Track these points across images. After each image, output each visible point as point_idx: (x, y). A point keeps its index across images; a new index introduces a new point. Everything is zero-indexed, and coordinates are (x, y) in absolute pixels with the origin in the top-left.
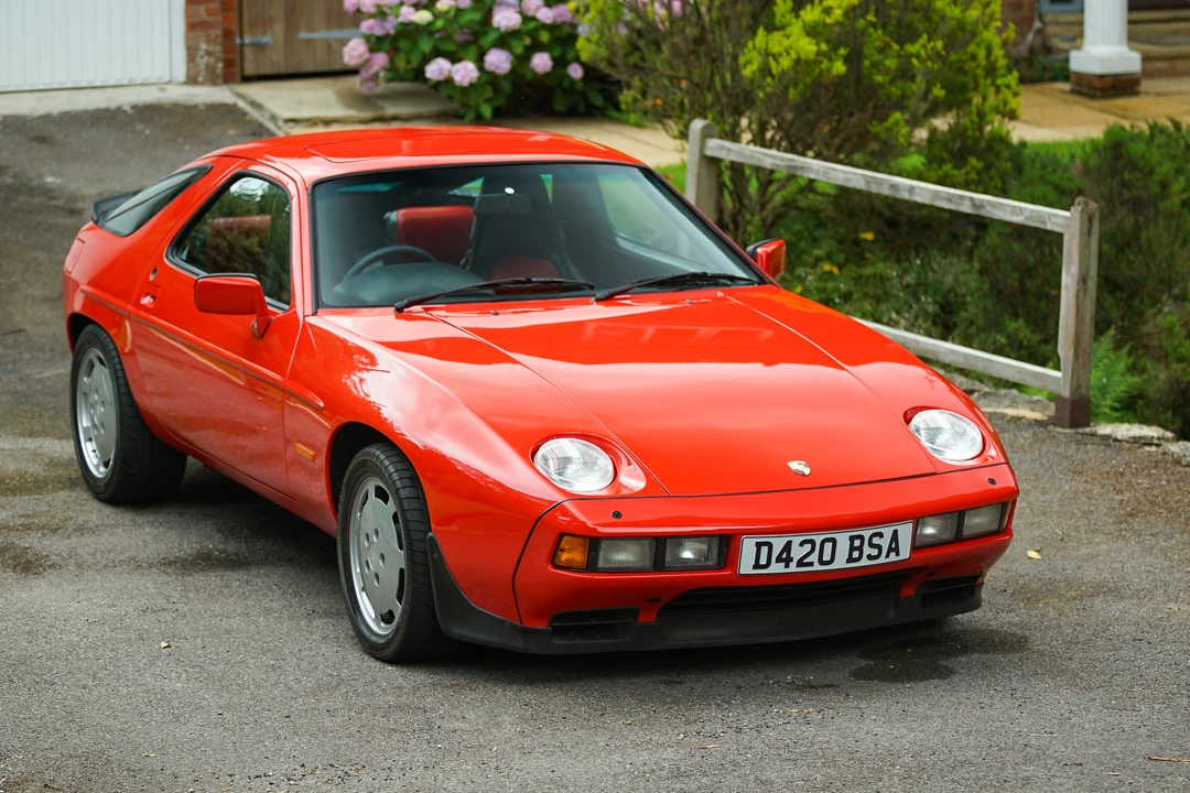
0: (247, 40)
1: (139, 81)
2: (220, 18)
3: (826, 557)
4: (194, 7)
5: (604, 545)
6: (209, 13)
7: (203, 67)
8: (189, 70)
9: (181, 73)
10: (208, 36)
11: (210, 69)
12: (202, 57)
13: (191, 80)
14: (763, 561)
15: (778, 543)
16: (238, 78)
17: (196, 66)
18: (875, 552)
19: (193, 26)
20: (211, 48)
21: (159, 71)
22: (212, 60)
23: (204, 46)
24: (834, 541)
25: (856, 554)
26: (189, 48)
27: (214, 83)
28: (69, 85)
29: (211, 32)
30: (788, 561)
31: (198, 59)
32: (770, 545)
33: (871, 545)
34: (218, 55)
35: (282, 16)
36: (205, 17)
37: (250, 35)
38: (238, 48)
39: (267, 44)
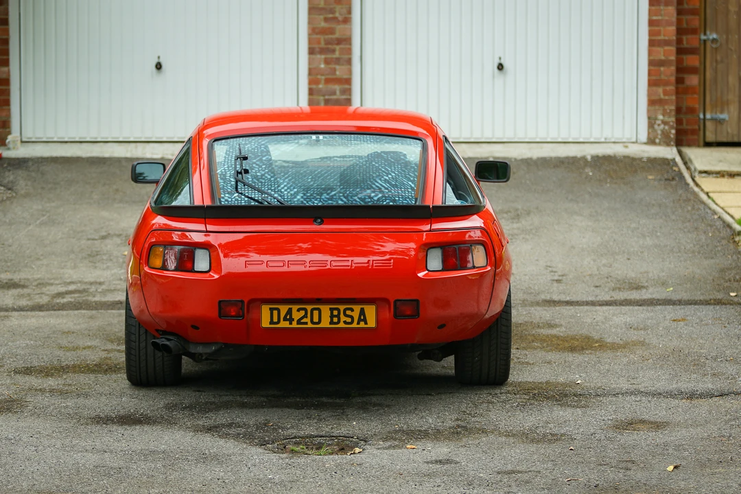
0: (708, 116)
1: (613, 140)
2: (674, 97)
4: (654, 88)
6: (665, 93)
7: (659, 132)
8: (649, 133)
9: (643, 136)
10: (664, 110)
11: (665, 135)
12: (659, 125)
13: (651, 141)
16: (702, 143)
17: (655, 131)
19: (652, 102)
20: (667, 119)
21: (629, 134)
22: (667, 127)
23: (661, 117)
26: (649, 118)
27: (668, 145)
28: (560, 140)
29: (666, 107)
31: (656, 127)
34: (671, 124)
35: (737, 99)
36: (662, 96)
37: (712, 112)
38: (702, 122)
39: (724, 120)
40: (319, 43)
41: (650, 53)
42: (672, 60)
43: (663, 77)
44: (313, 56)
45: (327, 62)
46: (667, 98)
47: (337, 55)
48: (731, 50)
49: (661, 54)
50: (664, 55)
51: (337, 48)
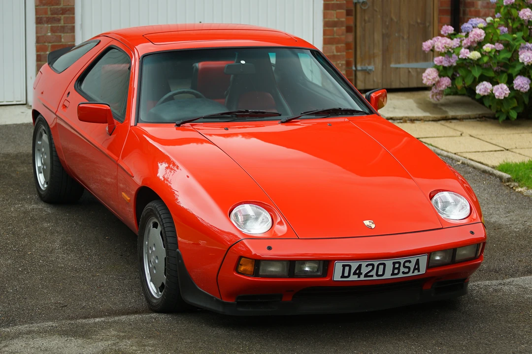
0: (359, 68)
2: (344, 53)
3: (380, 273)
4: (329, 46)
5: (262, 263)
6: (338, 50)
14: (346, 274)
15: (354, 265)
18: (406, 270)
24: (384, 265)
25: (396, 271)
29: (339, 62)
30: (359, 274)
32: (350, 266)
33: (405, 267)
35: (380, 53)
36: (335, 53)
37: (361, 65)
38: (354, 72)
39: (370, 70)
40: (46, 13)
41: (325, 16)
42: (342, 22)
43: (336, 36)
44: (39, 25)
45: (53, 30)
46: (339, 54)
47: (62, 23)
48: (376, 11)
49: (334, 16)
50: (337, 18)
51: (62, 17)
